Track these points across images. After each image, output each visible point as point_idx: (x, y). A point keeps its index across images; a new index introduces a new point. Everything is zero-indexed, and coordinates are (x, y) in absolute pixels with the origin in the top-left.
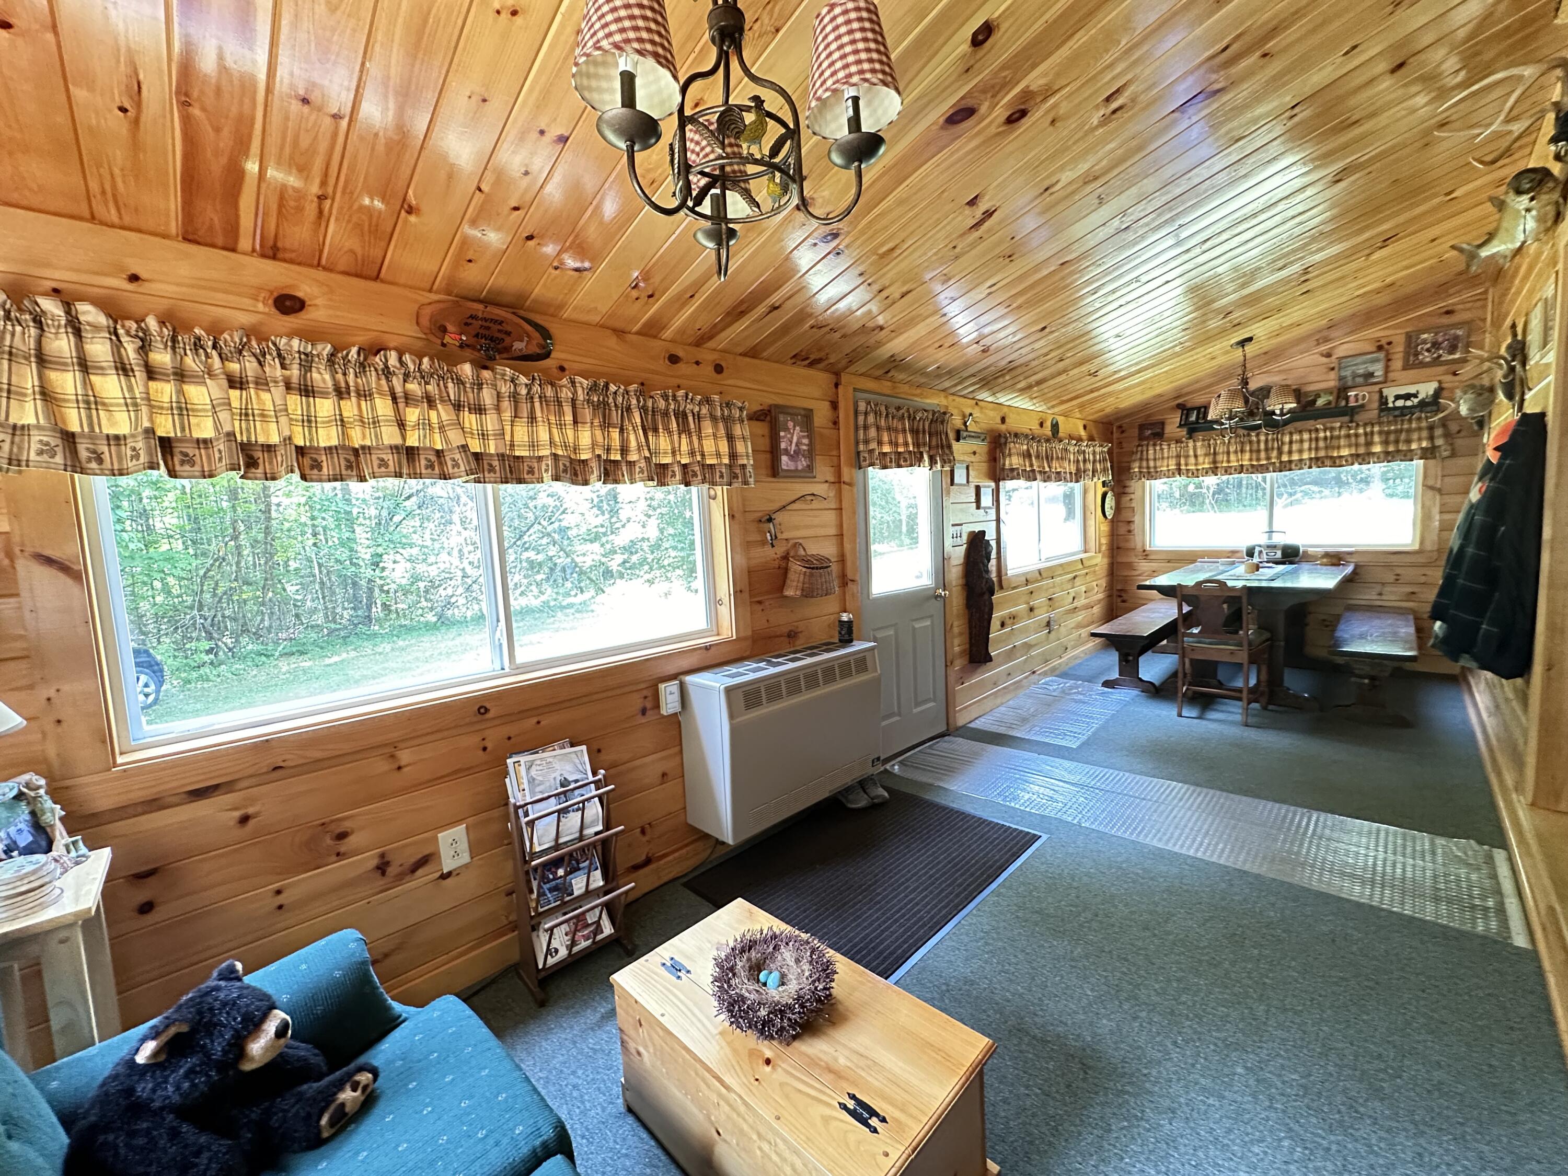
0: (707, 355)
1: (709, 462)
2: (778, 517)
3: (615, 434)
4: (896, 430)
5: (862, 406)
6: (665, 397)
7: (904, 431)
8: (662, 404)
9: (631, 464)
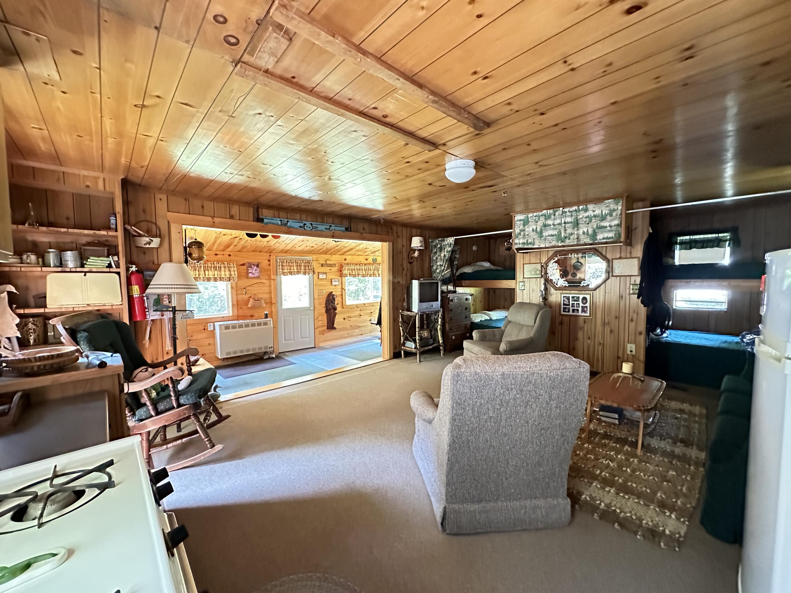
0: (227, 253)
1: (223, 276)
2: (248, 288)
3: (197, 272)
4: (291, 266)
5: (278, 260)
6: (211, 264)
7: (293, 266)
8: (210, 265)
9: (200, 278)
